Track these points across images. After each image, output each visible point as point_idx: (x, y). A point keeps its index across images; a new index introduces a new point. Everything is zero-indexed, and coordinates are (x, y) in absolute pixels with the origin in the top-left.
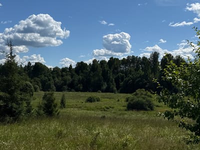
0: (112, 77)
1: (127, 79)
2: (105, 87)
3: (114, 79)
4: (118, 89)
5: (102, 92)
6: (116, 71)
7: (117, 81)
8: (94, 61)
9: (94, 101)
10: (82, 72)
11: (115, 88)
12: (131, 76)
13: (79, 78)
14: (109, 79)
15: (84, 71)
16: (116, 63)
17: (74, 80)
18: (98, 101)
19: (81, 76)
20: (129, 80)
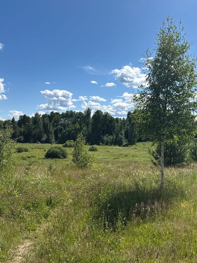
0: (52, 130)
1: (64, 131)
2: (44, 138)
3: (53, 132)
4: (56, 140)
5: (41, 143)
6: (55, 124)
7: (56, 133)
8: (37, 115)
9: (22, 151)
10: (24, 124)
11: (54, 140)
12: (68, 128)
13: (21, 130)
14: (49, 131)
15: (26, 123)
16: (56, 117)
17: (15, 132)
18: (25, 151)
19: (23, 128)
20: (66, 132)
